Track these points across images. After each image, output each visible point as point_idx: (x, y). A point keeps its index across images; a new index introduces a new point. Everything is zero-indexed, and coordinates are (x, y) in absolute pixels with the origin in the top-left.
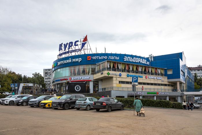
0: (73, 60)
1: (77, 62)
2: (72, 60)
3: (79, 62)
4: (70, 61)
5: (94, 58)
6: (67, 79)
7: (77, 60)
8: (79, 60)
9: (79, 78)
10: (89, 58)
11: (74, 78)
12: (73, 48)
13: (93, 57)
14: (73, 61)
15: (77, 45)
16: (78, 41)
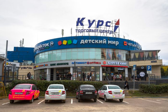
0: (109, 41)
1: (114, 45)
2: (107, 42)
3: (116, 45)
4: (105, 42)
5: (130, 44)
6: (100, 63)
7: (114, 42)
8: (116, 43)
9: (116, 63)
10: (126, 43)
11: (111, 63)
12: (103, 28)
13: (128, 43)
14: (109, 43)
15: (109, 26)
16: (110, 22)
